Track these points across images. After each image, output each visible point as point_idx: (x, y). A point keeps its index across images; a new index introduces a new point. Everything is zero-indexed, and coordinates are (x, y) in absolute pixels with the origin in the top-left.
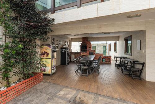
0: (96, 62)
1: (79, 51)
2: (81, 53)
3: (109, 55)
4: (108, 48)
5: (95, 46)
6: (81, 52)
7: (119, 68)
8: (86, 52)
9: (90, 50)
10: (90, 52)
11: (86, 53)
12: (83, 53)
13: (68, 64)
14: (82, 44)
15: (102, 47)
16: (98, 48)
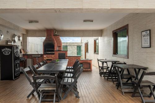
0: (71, 70)
1: (41, 52)
2: (45, 56)
3: (85, 58)
4: (83, 49)
5: (67, 46)
6: (44, 54)
7: (108, 79)
8: (54, 54)
9: (59, 51)
10: (59, 54)
11: (53, 56)
12: (48, 55)
13: (15, 77)
14: (45, 41)
15: (76, 47)
16: (71, 49)
